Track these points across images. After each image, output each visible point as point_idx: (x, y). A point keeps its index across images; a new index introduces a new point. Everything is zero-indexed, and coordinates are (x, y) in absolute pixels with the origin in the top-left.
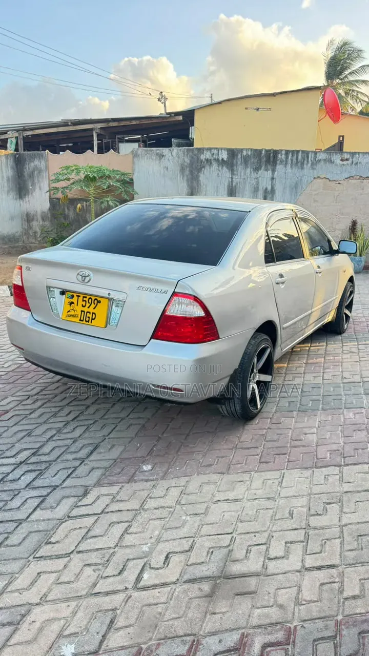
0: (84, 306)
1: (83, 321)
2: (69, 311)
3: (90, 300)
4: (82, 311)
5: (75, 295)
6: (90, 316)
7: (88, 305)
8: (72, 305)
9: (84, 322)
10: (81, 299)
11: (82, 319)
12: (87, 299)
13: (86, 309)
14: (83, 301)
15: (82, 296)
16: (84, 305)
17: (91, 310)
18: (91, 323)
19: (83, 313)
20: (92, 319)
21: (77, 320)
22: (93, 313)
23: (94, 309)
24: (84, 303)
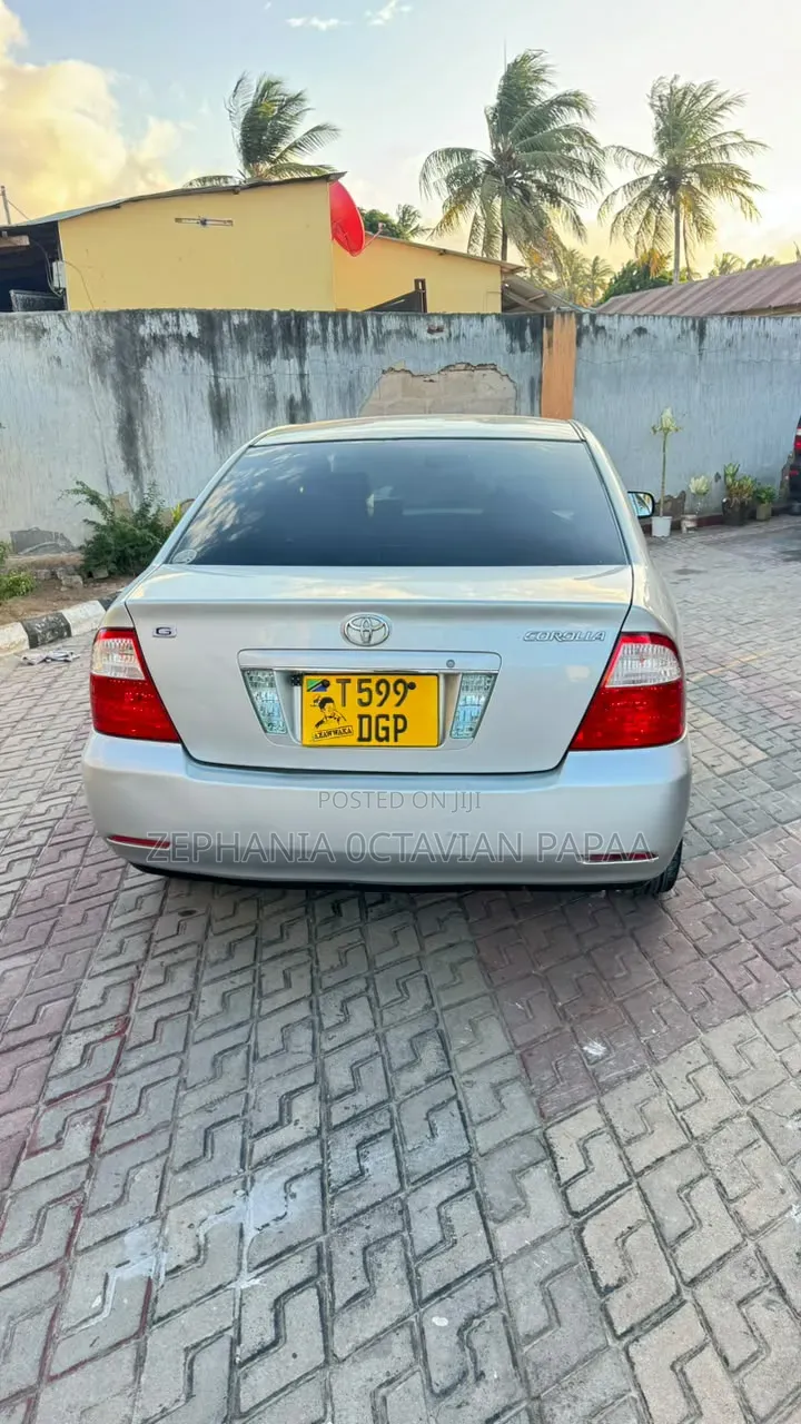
0: (368, 704)
1: (369, 739)
2: (321, 722)
3: (383, 687)
4: (361, 717)
5: (332, 680)
6: (391, 724)
7: (377, 698)
8: (328, 705)
9: (374, 741)
10: (352, 687)
11: (365, 735)
12: (372, 686)
13: (373, 710)
14: (361, 690)
15: (355, 679)
16: (366, 700)
17: (390, 708)
18: (396, 740)
19: (365, 721)
20: (397, 731)
21: (353, 739)
22: (396, 717)
23: (398, 704)
24: (365, 697)
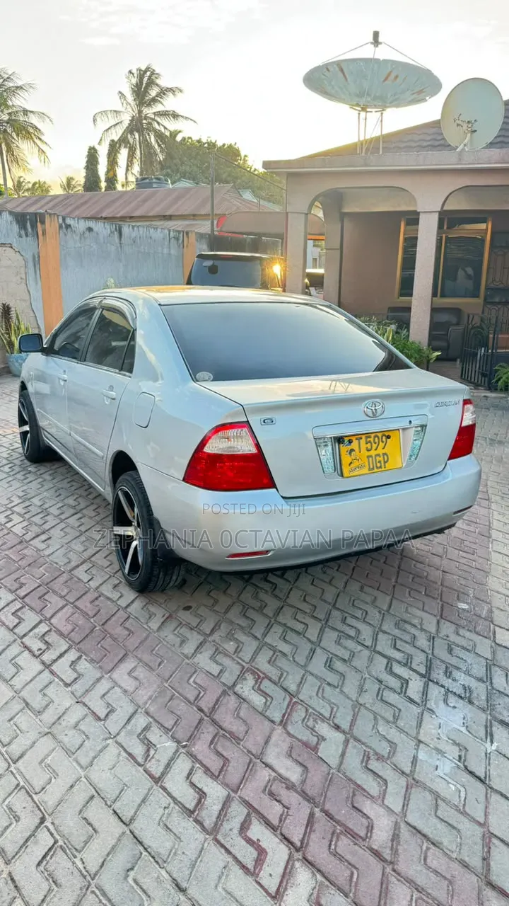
0: (371, 450)
1: (373, 469)
2: (351, 463)
3: (376, 440)
4: (368, 457)
5: (354, 438)
6: (381, 459)
7: (374, 446)
9: (376, 470)
10: (363, 441)
11: (371, 467)
12: (372, 440)
13: (373, 453)
14: (367, 443)
15: (363, 437)
16: (369, 448)
17: (380, 451)
18: (385, 467)
19: (370, 459)
20: (385, 462)
21: (366, 471)
22: (384, 454)
23: (383, 448)
24: (369, 445)
